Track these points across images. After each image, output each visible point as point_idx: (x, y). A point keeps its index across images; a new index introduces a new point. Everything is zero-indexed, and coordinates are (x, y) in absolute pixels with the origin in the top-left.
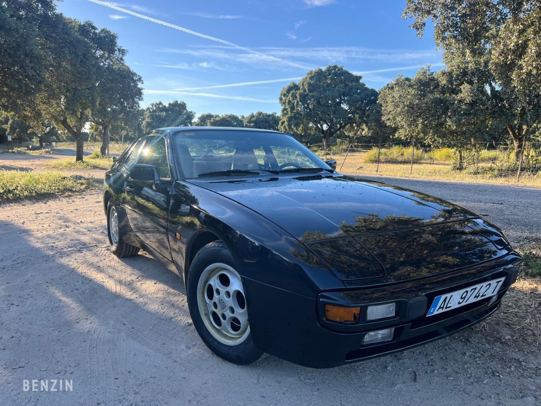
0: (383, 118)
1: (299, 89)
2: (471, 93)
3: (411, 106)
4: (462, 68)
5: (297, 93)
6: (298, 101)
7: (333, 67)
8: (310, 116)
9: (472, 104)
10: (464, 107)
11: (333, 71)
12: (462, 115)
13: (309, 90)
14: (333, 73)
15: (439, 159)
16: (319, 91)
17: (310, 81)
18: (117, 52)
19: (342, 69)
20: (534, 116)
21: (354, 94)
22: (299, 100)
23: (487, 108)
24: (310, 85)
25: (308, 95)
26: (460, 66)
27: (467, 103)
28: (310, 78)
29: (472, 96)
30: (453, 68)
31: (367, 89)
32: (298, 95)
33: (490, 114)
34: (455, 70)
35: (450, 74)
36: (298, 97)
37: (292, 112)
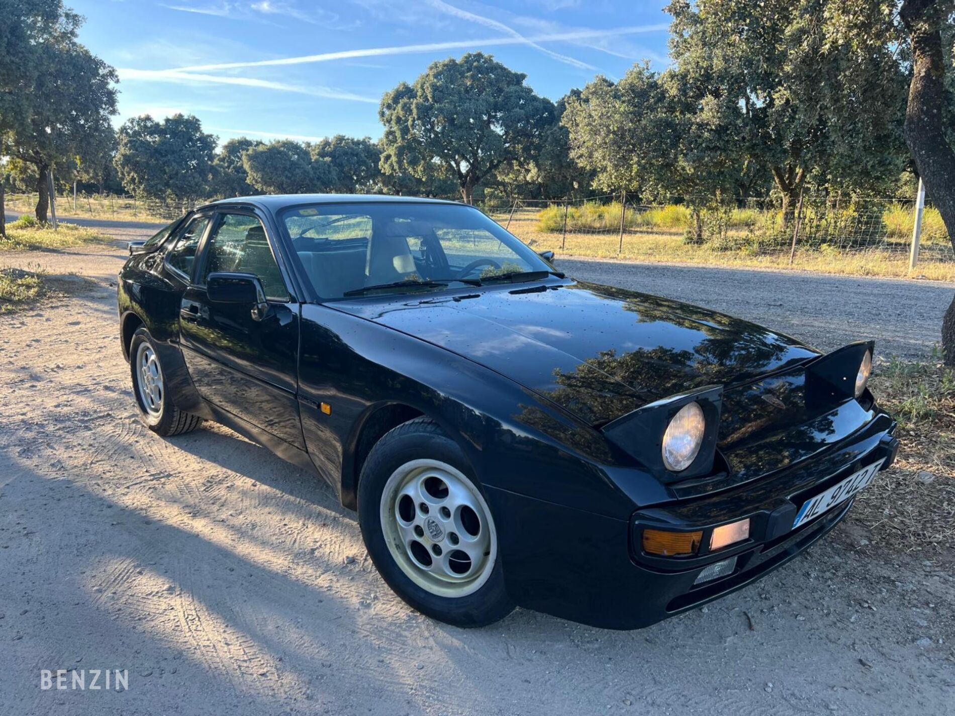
0: (572, 154)
1: (415, 96)
2: (718, 112)
3: (621, 134)
4: (703, 67)
5: (412, 103)
6: (414, 118)
7: (475, 56)
8: (436, 145)
9: (720, 131)
10: (706, 134)
11: (475, 64)
12: (703, 151)
13: (433, 97)
14: (476, 67)
15: (661, 225)
16: (451, 101)
17: (435, 80)
18: (63, 20)
19: (491, 60)
20: (816, 152)
21: (513, 108)
22: (416, 117)
23: (744, 138)
24: (435, 88)
25: (431, 107)
26: (701, 64)
27: (712, 130)
28: (435, 76)
29: (719, 118)
30: (689, 67)
31: (535, 99)
32: (413, 106)
33: (748, 148)
34: (691, 70)
35: (684, 77)
36: (415, 111)
37: (403, 138)
